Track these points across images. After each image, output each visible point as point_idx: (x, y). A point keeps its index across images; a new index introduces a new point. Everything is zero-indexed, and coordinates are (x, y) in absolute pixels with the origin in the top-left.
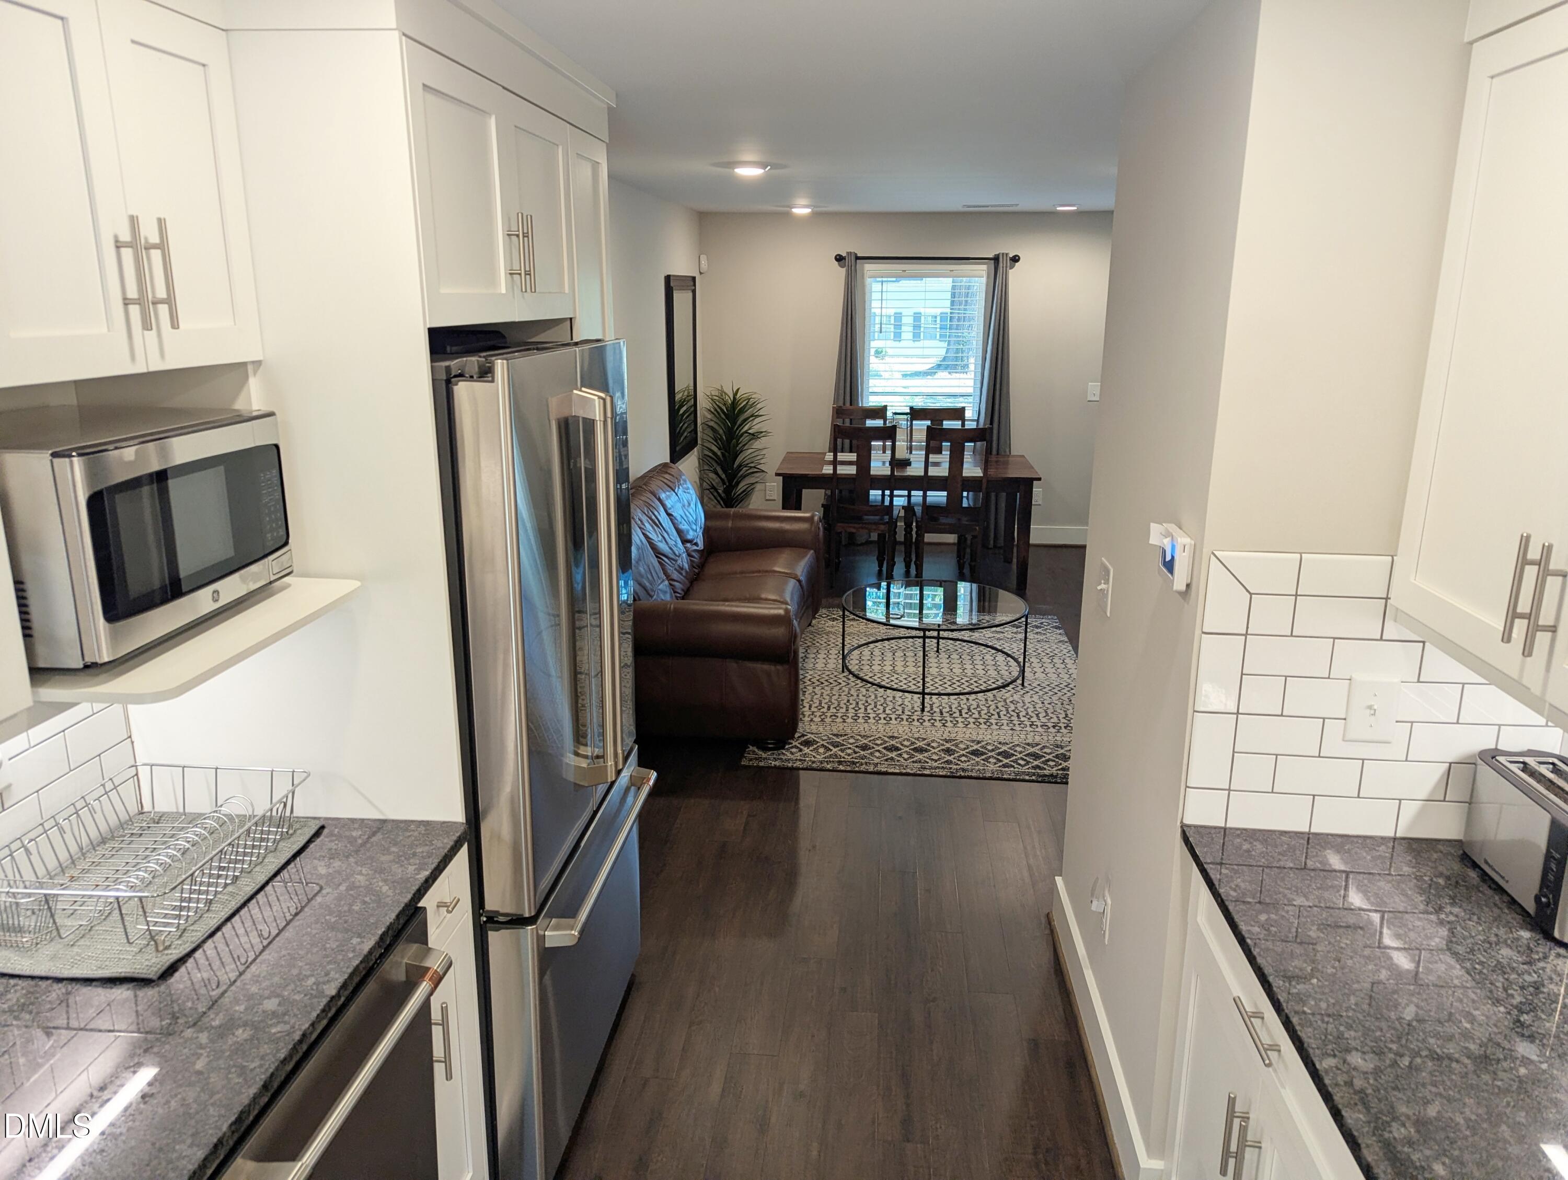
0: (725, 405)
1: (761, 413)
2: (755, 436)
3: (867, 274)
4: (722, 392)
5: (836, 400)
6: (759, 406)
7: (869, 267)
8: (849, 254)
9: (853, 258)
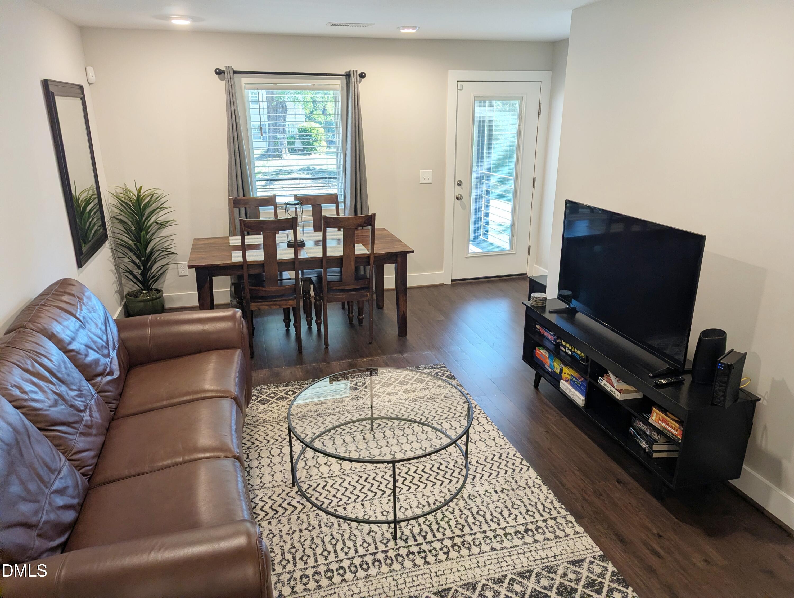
0: (131, 201)
1: (165, 205)
2: (162, 225)
3: (244, 86)
4: (126, 190)
5: (231, 192)
6: (163, 200)
7: (245, 80)
8: (228, 68)
9: (231, 72)
